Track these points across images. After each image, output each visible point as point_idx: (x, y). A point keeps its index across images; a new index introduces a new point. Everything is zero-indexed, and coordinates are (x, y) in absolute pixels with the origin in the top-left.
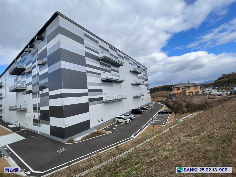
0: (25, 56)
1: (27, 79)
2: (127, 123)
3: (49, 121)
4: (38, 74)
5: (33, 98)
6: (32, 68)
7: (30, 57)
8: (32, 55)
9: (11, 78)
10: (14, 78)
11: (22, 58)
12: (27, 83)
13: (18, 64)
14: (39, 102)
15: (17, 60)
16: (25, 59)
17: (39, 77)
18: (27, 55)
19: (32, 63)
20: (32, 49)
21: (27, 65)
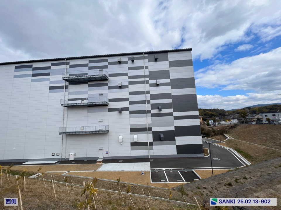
0: (106, 64)
4: (148, 92)
5: (130, 117)
6: (130, 83)
7: (123, 69)
8: (130, 69)
9: (32, 81)
10: (47, 85)
11: (90, 62)
12: (110, 98)
13: (72, 66)
14: (150, 122)
15: (68, 61)
16: (106, 67)
17: (149, 95)
18: (110, 63)
19: (130, 77)
20: (130, 62)
21: (111, 75)
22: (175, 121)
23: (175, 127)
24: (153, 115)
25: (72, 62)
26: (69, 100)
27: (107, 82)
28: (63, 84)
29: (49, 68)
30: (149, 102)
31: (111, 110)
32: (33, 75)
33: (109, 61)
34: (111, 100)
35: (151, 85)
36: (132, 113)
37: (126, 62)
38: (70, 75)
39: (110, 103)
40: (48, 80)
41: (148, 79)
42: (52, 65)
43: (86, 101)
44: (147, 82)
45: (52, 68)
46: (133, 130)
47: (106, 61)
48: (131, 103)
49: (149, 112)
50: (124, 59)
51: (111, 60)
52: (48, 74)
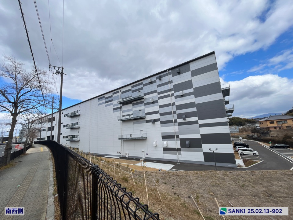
0: (142, 86)
1: (145, 108)
2: (256, 155)
3: (202, 148)
4: (174, 104)
5: (161, 127)
6: (160, 98)
7: (153, 87)
8: (158, 86)
9: (105, 106)
10: (112, 107)
11: (132, 87)
12: (146, 112)
13: (123, 93)
14: (177, 131)
15: (120, 89)
16: (142, 89)
17: (175, 106)
18: (145, 85)
19: (159, 93)
20: (158, 80)
21: (145, 94)
22: (201, 129)
23: (201, 135)
24: (180, 124)
25: (123, 90)
26: (123, 116)
27: (143, 100)
28: (119, 106)
29: (111, 96)
30: (175, 112)
31: (148, 121)
32: (106, 102)
33: (143, 83)
34: (147, 114)
35: (176, 97)
36: (162, 123)
37: (155, 82)
38: (122, 99)
39: (147, 116)
40: (112, 104)
41: (173, 92)
42: (113, 94)
43: (132, 116)
44: (172, 95)
45: (114, 96)
46: (165, 137)
47: (142, 84)
48: (161, 115)
49: (176, 121)
50: (154, 79)
51: (145, 82)
52: (111, 101)
